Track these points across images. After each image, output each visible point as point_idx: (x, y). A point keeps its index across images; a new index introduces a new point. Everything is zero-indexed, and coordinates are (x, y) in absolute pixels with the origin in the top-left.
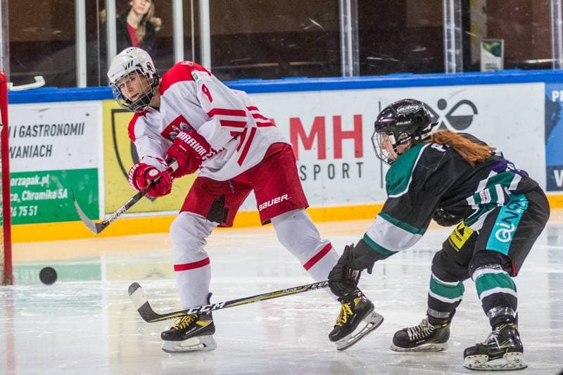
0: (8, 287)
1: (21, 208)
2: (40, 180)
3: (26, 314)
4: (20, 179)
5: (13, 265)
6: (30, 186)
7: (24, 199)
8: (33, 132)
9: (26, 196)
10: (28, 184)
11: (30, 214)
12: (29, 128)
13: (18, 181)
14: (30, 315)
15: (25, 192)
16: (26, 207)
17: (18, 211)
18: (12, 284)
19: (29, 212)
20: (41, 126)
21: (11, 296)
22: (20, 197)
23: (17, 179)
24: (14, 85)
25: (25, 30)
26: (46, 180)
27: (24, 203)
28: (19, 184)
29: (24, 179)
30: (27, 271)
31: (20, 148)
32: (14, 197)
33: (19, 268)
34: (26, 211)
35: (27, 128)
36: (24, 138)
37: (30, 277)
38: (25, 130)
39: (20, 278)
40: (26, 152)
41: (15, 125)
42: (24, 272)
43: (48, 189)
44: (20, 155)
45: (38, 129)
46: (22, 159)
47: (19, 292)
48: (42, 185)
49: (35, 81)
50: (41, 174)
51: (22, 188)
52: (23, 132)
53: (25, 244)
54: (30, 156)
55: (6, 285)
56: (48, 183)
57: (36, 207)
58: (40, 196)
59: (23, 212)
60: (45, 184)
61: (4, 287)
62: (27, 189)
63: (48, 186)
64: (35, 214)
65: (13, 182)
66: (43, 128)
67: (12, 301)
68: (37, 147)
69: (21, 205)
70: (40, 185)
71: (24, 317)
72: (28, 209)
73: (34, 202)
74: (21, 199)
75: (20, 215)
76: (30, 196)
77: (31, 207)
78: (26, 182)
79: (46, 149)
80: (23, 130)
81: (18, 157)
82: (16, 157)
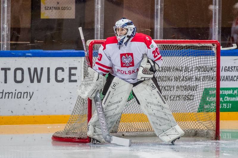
0: (217, 141)
1: (224, 104)
2: (233, 92)
3: (226, 154)
4: (224, 91)
5: (220, 131)
6: (228, 94)
7: (225, 100)
8: (230, 69)
9: (226, 99)
10: (227, 93)
11: (228, 107)
12: (229, 67)
13: (223, 92)
14: (228, 155)
15: (226, 97)
16: (226, 104)
17: (222, 106)
18: (219, 140)
19: (227, 106)
20: (235, 67)
21: (219, 145)
22: (223, 99)
23: (222, 91)
24: (222, 48)
25: (229, 22)
26: (236, 92)
27: (225, 102)
28: (223, 93)
29: (226, 91)
30: (225, 134)
31: (224, 76)
32: (221, 99)
33: (222, 132)
34: (226, 106)
35: (228, 67)
36: (226, 72)
37: (227, 137)
38: (227, 69)
39: (222, 137)
40: (227, 79)
41: (222, 66)
42: (224, 134)
43: (237, 96)
44: (224, 80)
45: (233, 68)
46: (225, 82)
47: (223, 144)
48: (234, 94)
49: (232, 46)
50: (234, 89)
51: (225, 95)
52: (226, 69)
53: (225, 121)
54: (229, 81)
55: (216, 140)
56: (236, 93)
57: (231, 104)
58: (233, 99)
59: (224, 106)
60: (235, 94)
61: (215, 141)
62: (227, 96)
63: (236, 95)
64: (230, 107)
65: (221, 92)
66: (235, 68)
67: (219, 148)
68: (232, 76)
69: (224, 103)
70: (233, 94)
71: (225, 155)
72: (227, 105)
73: (230, 102)
74: (224, 100)
75: (223, 108)
76: (228, 99)
77: (228, 104)
78: (226, 92)
79: (236, 78)
80: (226, 68)
81: (223, 81)
82: (222, 81)
